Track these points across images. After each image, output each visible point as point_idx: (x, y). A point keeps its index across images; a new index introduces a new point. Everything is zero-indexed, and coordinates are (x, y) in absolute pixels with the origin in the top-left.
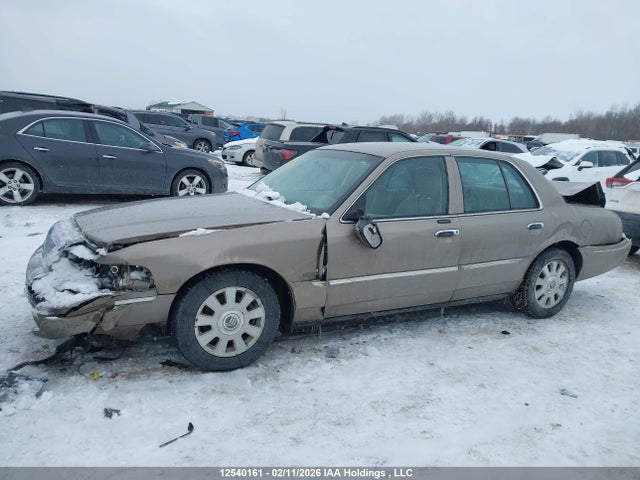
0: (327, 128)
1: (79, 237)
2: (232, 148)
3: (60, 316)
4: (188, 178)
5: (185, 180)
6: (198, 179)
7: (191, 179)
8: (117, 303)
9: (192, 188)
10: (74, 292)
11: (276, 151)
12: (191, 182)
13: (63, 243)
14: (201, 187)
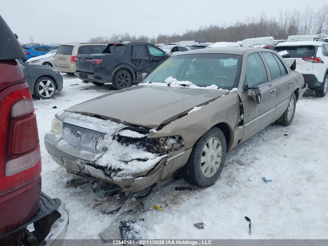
0: (110, 45)
1: (121, 126)
2: (33, 62)
3: (143, 176)
4: (43, 82)
5: (41, 84)
6: (49, 82)
7: (45, 83)
8: (168, 160)
9: (46, 88)
10: (145, 160)
11: (88, 60)
12: (45, 85)
13: (113, 131)
14: (51, 87)
